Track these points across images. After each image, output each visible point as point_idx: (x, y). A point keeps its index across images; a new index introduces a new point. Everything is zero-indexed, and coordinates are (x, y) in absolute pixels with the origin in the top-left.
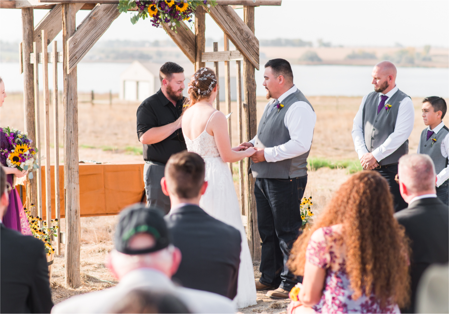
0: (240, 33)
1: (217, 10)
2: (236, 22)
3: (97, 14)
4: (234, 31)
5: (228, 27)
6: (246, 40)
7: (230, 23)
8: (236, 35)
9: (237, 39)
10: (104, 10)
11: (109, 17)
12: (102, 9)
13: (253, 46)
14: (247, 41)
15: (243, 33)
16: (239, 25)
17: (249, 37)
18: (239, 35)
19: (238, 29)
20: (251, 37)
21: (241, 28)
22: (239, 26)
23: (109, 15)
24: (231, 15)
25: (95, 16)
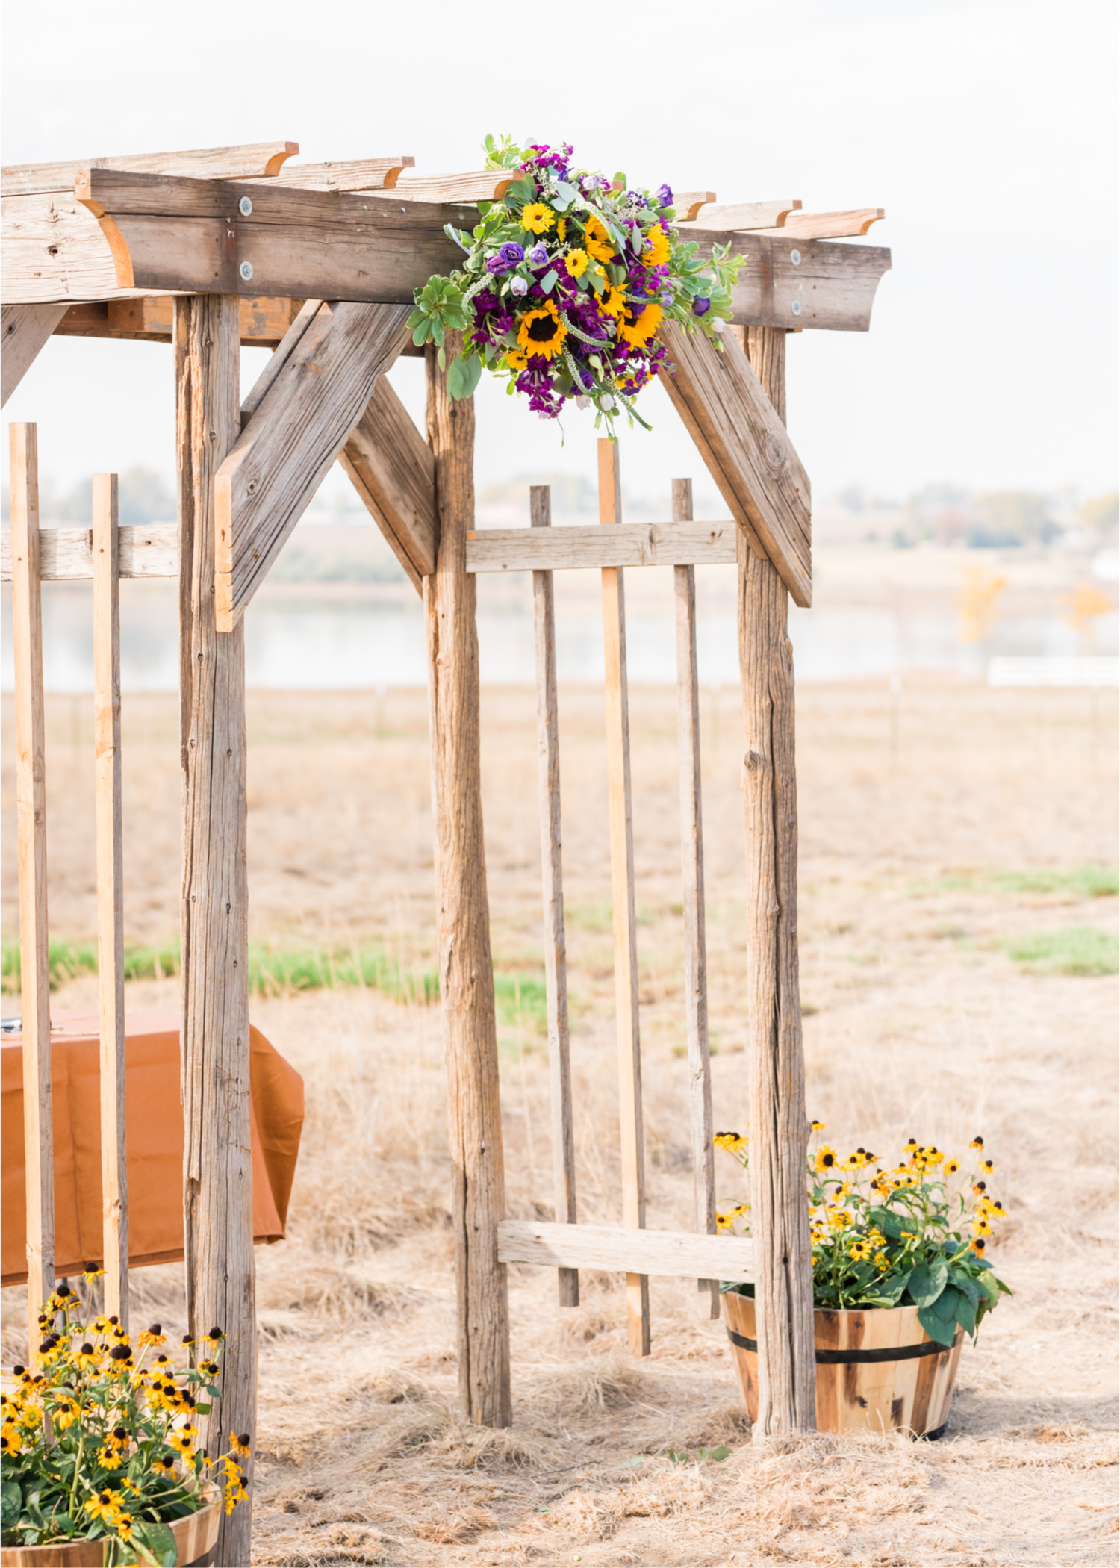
0: (758, 445)
1: (692, 344)
2: (745, 397)
3: (326, 348)
4: (741, 437)
5: (723, 417)
6: (775, 477)
7: (730, 400)
8: (746, 454)
9: (750, 474)
10: (348, 334)
11: (365, 364)
12: (342, 329)
13: (794, 502)
14: (777, 481)
15: (765, 446)
16: (756, 410)
17: (782, 465)
18: (754, 454)
19: (753, 427)
20: (788, 464)
21: (760, 424)
22: (754, 417)
23: (362, 358)
24: (732, 367)
25: (318, 361)
